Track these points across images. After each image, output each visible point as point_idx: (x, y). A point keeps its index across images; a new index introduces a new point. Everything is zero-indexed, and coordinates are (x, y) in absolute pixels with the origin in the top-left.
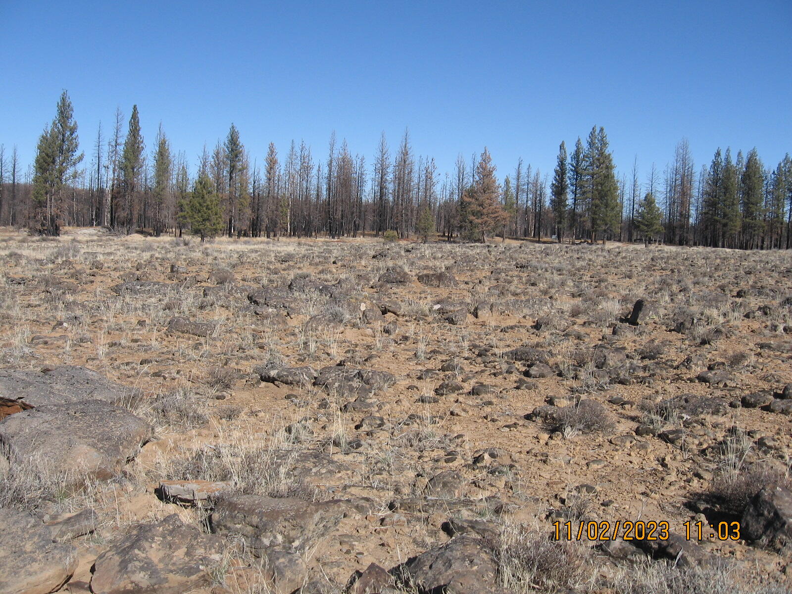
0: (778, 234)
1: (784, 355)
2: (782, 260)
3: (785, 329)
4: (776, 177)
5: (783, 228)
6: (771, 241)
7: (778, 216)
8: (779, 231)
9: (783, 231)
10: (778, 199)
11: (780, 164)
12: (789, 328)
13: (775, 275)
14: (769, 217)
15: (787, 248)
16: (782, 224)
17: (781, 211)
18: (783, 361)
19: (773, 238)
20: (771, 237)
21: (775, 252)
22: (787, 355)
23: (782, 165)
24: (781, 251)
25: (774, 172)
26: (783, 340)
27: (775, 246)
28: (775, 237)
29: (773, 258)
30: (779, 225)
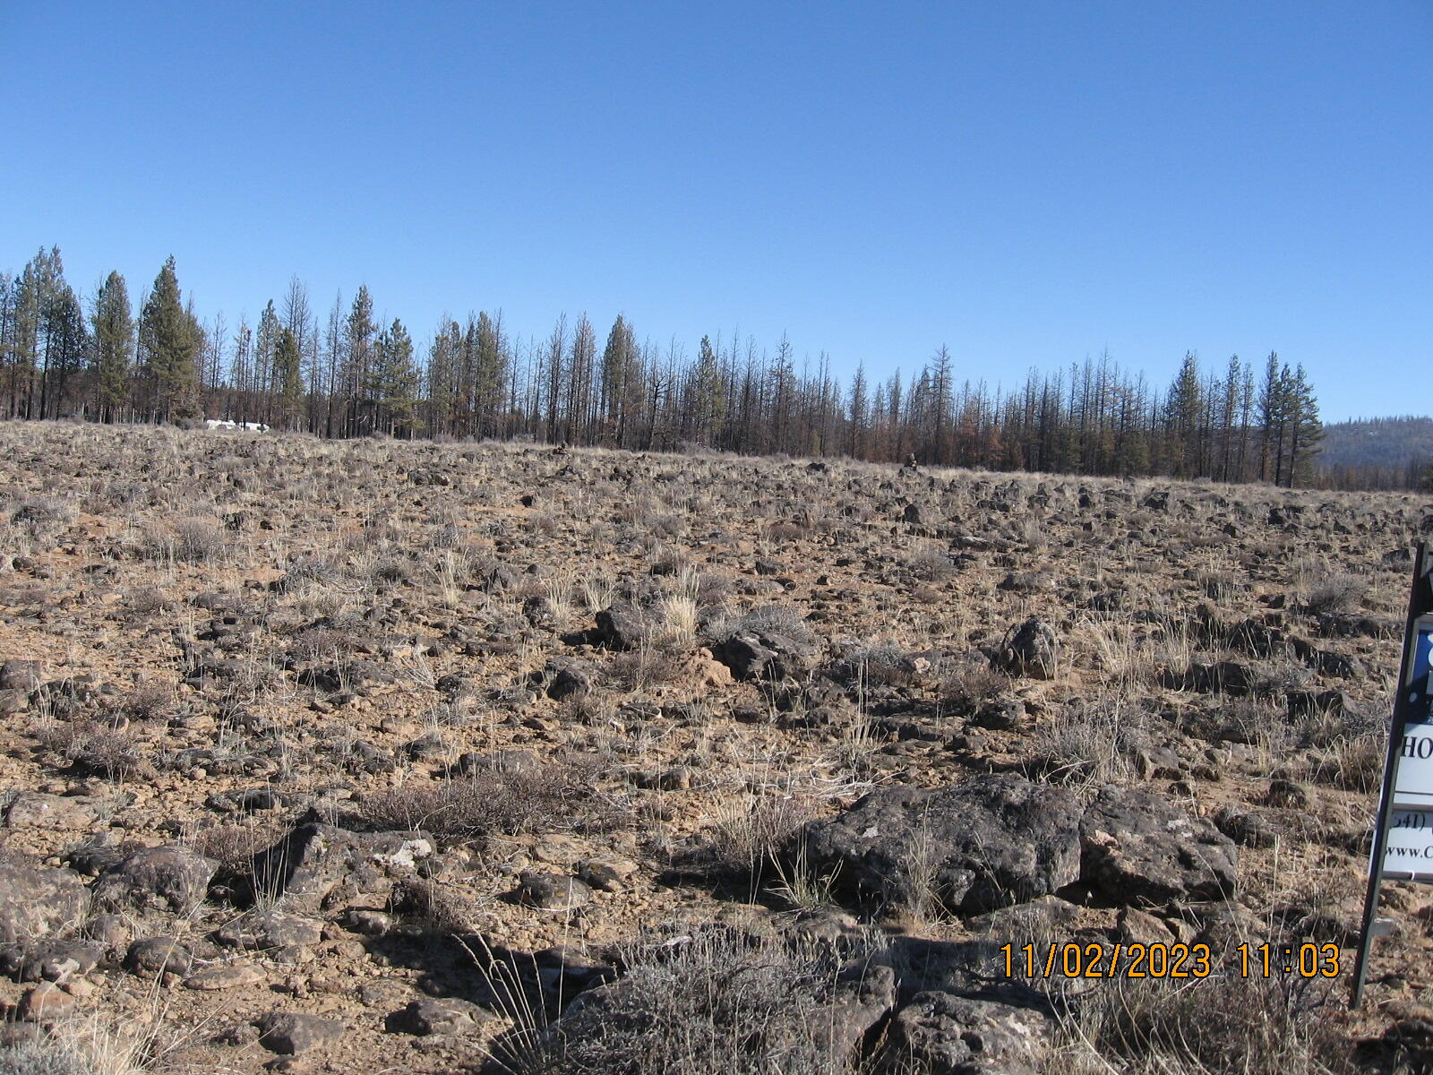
0: (24, 392)
1: (11, 610)
2: (28, 439)
3: (16, 564)
4: (22, 289)
5: (35, 383)
6: (13, 406)
7: (24, 361)
8: (28, 388)
9: (35, 387)
10: (24, 328)
11: (28, 266)
12: (23, 561)
13: (13, 466)
14: (8, 360)
15: (42, 418)
16: (32, 374)
17: (31, 350)
18: (6, 622)
19: (17, 400)
20: (13, 398)
21: (18, 425)
22: (17, 609)
23: (33, 267)
24: (29, 423)
25: (18, 279)
26: (10, 584)
27: (21, 414)
28: (19, 397)
29: (12, 436)
30: (26, 376)
